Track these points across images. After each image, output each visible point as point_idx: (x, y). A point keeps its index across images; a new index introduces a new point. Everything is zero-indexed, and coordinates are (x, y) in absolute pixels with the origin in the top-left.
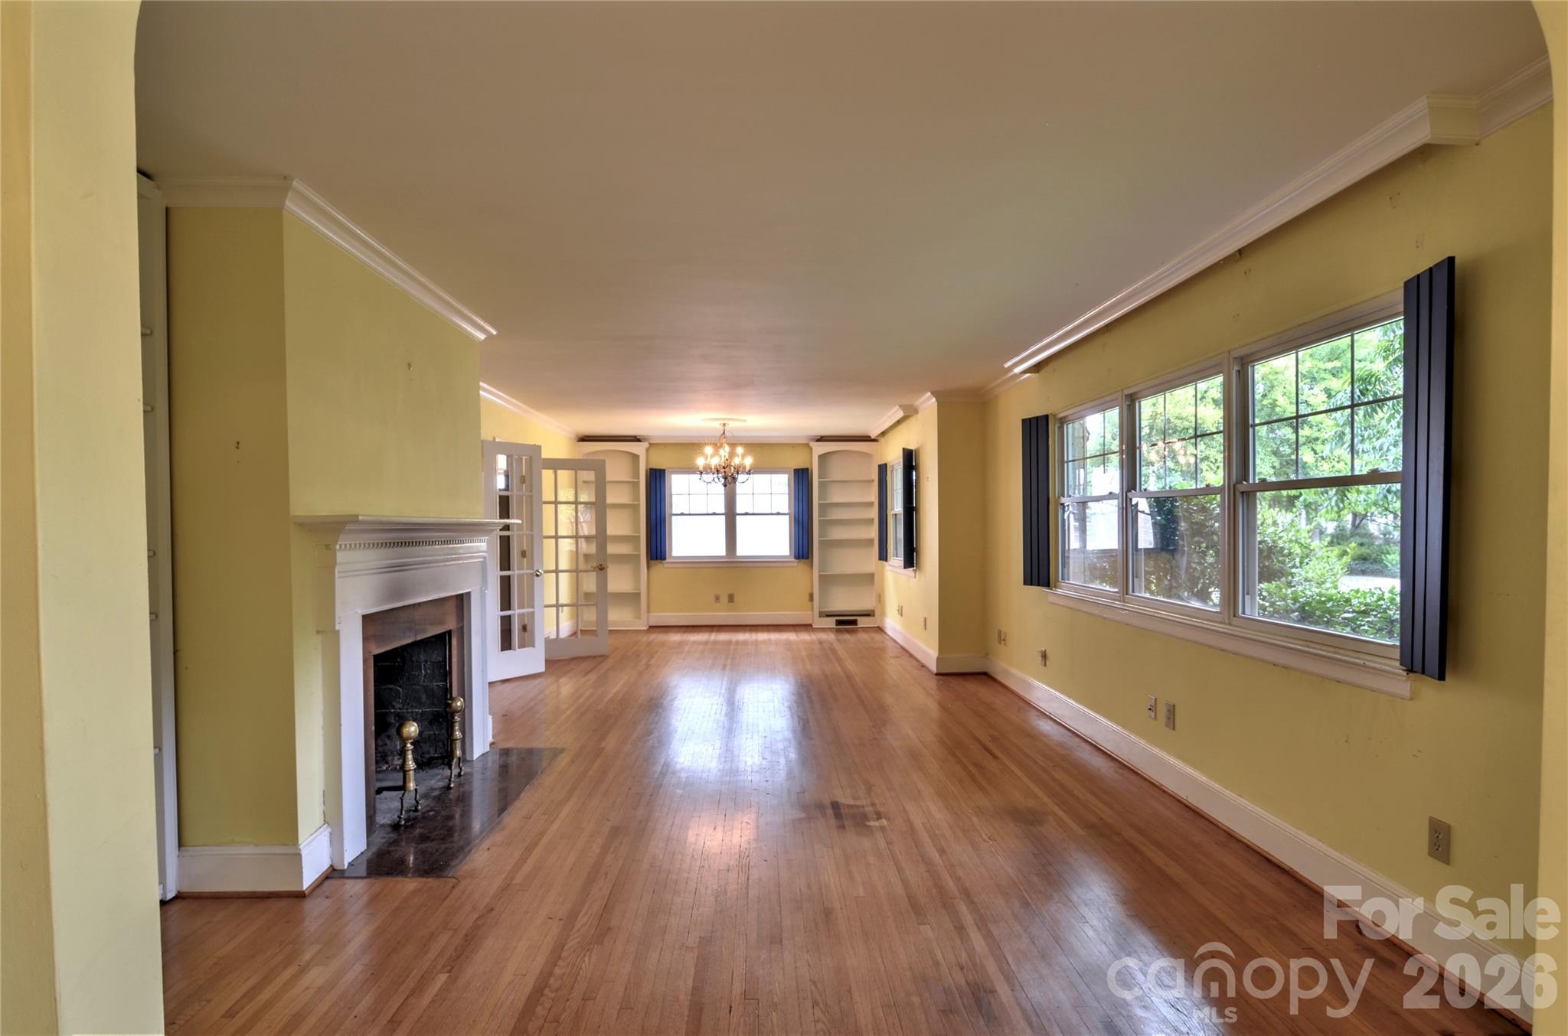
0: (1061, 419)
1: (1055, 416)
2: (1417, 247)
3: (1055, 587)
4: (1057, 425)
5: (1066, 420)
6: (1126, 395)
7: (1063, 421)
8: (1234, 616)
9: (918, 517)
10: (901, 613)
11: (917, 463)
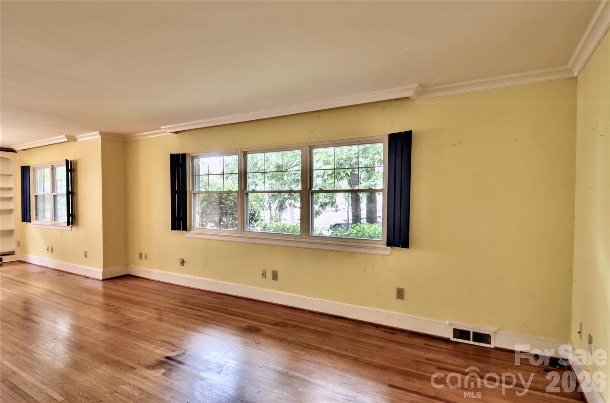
0: (192, 156)
1: (189, 155)
2: (392, 125)
3: (190, 230)
4: (191, 159)
5: (196, 157)
6: (243, 151)
7: (193, 158)
8: (308, 236)
9: (75, 197)
10: (52, 251)
11: (75, 168)
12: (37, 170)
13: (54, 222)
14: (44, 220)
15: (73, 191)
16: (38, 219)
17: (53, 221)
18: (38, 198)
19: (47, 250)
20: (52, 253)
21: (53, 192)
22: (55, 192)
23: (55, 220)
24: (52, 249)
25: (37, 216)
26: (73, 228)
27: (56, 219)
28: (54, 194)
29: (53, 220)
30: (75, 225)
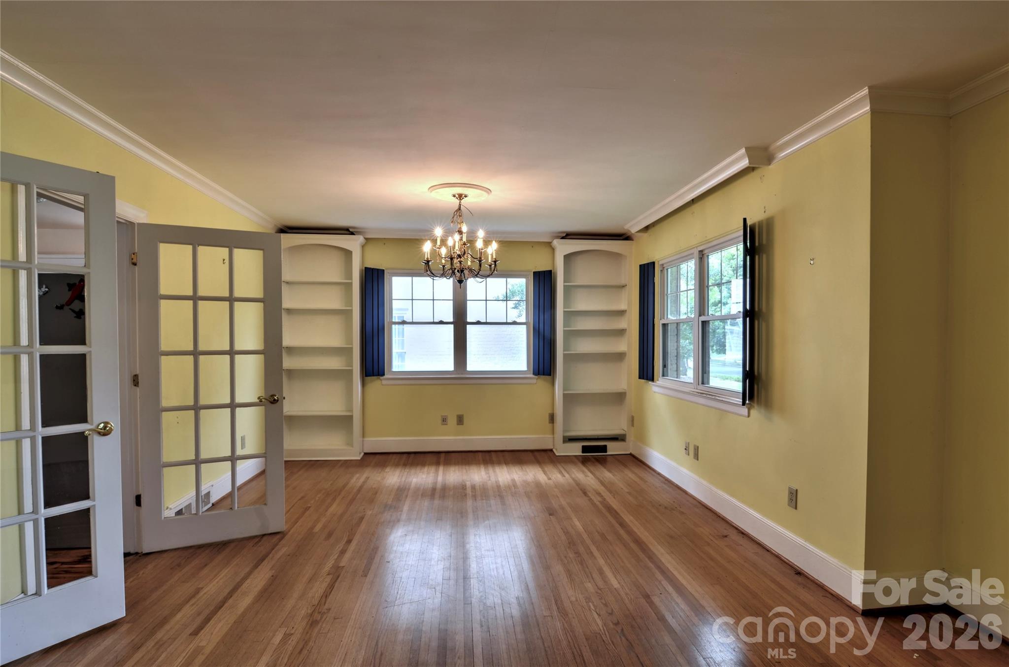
9: (764, 325)
10: (696, 456)
11: (764, 242)
12: (667, 269)
13: (701, 387)
14: (677, 378)
15: (756, 309)
16: (667, 376)
17: (699, 385)
18: (668, 329)
19: (685, 450)
20: (696, 461)
21: (700, 316)
22: (706, 314)
23: (703, 383)
24: (697, 449)
25: (665, 369)
26: (753, 412)
27: (705, 380)
28: (703, 318)
29: (700, 383)
30: (759, 403)
